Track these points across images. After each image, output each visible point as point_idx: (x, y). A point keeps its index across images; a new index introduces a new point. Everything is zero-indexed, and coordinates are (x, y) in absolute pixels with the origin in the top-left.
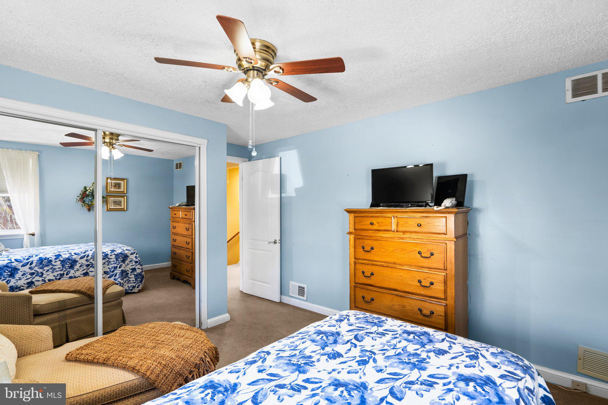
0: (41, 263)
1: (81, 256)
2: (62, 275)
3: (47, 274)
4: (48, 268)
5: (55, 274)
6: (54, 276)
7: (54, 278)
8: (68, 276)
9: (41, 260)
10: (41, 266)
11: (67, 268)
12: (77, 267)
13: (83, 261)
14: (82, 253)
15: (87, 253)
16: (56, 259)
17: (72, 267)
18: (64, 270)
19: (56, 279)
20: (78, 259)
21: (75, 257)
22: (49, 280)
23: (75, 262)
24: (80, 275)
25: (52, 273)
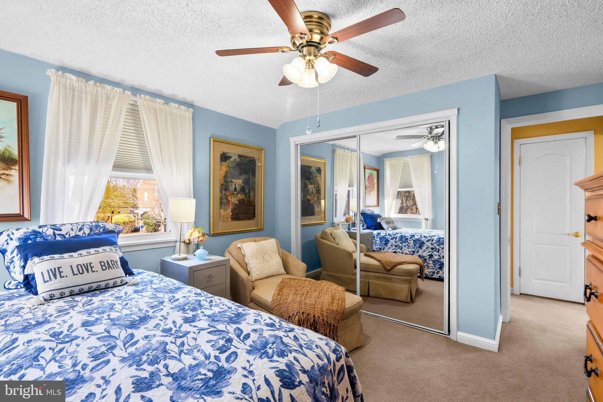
0: (401, 239)
1: (427, 239)
2: (414, 252)
3: (405, 248)
4: (406, 244)
5: (410, 250)
6: (409, 251)
7: (408, 253)
8: (418, 254)
9: (402, 237)
10: (401, 241)
11: (417, 247)
12: (424, 248)
13: (429, 244)
14: (429, 237)
15: (433, 238)
16: (410, 238)
17: (420, 247)
18: (415, 248)
19: (410, 254)
20: (425, 242)
21: (423, 239)
22: (406, 254)
23: (423, 243)
24: (426, 256)
25: (408, 248)
